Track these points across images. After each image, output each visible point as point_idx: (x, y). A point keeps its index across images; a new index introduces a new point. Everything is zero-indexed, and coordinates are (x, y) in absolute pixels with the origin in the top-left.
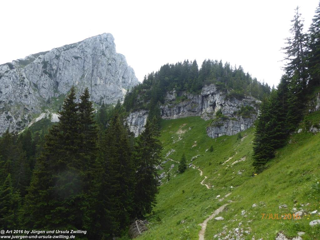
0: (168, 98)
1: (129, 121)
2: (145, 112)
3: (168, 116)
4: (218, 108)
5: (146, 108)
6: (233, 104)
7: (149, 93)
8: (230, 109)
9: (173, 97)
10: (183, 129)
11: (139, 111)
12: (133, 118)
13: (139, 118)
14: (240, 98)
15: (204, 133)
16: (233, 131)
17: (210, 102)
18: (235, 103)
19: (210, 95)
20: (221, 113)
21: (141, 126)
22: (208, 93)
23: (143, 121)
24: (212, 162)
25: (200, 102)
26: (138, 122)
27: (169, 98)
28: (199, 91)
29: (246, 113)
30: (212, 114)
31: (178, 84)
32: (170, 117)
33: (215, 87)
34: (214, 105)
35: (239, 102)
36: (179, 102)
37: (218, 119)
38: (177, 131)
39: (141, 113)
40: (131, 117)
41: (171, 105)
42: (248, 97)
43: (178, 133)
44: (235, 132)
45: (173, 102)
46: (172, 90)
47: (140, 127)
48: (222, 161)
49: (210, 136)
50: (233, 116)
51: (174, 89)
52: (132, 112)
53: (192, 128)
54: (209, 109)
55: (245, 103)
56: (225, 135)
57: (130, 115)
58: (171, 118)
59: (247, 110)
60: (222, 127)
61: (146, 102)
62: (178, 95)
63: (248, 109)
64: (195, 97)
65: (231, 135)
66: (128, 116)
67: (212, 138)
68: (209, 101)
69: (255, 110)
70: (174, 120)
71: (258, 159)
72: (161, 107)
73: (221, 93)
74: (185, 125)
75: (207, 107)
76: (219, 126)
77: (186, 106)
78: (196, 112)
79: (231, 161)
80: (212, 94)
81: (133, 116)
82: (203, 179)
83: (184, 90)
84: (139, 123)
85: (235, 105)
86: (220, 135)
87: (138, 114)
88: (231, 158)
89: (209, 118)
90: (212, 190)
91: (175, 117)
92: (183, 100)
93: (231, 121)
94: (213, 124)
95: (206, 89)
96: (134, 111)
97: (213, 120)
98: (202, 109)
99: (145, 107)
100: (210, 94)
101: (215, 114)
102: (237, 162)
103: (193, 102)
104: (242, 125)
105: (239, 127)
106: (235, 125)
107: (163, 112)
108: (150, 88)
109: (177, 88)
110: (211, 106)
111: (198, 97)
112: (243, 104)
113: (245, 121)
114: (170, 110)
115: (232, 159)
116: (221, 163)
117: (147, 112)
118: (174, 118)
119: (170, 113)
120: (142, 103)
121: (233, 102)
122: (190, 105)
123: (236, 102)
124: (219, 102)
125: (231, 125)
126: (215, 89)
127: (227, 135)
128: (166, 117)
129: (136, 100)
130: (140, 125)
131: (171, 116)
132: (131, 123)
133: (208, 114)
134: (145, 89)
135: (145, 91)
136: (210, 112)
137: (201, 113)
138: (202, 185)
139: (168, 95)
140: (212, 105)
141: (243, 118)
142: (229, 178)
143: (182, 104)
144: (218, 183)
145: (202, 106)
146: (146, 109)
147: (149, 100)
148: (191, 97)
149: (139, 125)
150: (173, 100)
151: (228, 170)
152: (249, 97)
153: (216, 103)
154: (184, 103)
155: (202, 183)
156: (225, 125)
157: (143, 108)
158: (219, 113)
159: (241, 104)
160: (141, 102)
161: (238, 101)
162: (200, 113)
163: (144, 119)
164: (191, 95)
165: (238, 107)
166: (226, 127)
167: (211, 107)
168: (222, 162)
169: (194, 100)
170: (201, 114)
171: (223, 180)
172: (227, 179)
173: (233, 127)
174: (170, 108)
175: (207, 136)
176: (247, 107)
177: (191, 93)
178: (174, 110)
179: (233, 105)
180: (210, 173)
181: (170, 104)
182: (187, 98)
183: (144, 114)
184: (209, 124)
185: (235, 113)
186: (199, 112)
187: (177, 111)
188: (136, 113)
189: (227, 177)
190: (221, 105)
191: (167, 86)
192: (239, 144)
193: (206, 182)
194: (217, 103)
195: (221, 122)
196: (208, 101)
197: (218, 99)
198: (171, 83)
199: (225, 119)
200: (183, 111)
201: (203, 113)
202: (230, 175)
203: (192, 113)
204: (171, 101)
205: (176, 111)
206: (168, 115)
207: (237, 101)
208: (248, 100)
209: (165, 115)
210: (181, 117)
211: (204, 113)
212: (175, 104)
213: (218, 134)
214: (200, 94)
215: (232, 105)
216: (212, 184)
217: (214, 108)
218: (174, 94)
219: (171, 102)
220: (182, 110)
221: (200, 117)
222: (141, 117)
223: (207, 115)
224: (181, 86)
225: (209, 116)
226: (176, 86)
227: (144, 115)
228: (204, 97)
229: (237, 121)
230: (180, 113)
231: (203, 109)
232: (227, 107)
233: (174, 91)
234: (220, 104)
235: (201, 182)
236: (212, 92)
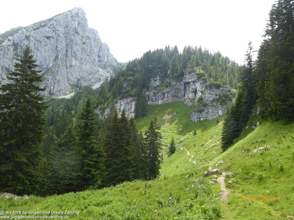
0: (152, 84)
1: (118, 107)
2: (132, 99)
3: (153, 102)
4: (199, 94)
5: (133, 95)
6: (211, 92)
7: (135, 81)
8: (209, 96)
9: (158, 83)
10: (169, 114)
11: (126, 98)
12: (121, 105)
13: (127, 105)
14: (218, 87)
15: (188, 118)
16: (212, 116)
17: (192, 89)
18: (213, 91)
19: (192, 83)
20: (202, 100)
21: (130, 112)
22: (190, 80)
23: (131, 108)
24: (196, 144)
25: (183, 88)
26: (126, 109)
27: (154, 85)
28: (181, 78)
29: (223, 100)
30: (194, 99)
31: (161, 71)
32: (155, 102)
33: (196, 76)
34: (195, 92)
35: (217, 91)
36: (163, 88)
37: (199, 105)
38: (163, 116)
39: (129, 100)
40: (119, 104)
41: (156, 91)
42: (224, 86)
43: (164, 118)
44: (214, 116)
45: (157, 88)
46: (156, 77)
47: (128, 113)
48: (204, 143)
49: (193, 120)
50: (212, 103)
51: (158, 76)
52: (120, 100)
53: (177, 113)
54: (191, 95)
55: (222, 92)
56: (206, 119)
57: (118, 102)
58: (157, 103)
59: (223, 98)
60: (203, 112)
61: (132, 89)
62: (161, 81)
63: (224, 97)
64: (177, 84)
65: (211, 119)
66: (117, 103)
67: (195, 122)
68: (191, 87)
69: (230, 98)
70: (159, 105)
72: (147, 93)
73: (201, 81)
74: (170, 110)
75: (190, 93)
76: (201, 111)
77: (169, 92)
78: (179, 97)
79: (211, 143)
80: (194, 82)
81: (122, 103)
82: (191, 157)
83: (168, 77)
84: (127, 109)
85: (214, 93)
86: (202, 119)
87: (126, 101)
88: (210, 141)
89: (191, 104)
90: (198, 164)
91: (160, 102)
92: (167, 87)
93: (211, 107)
94: (195, 109)
95: (187, 76)
96: (122, 98)
97: (195, 107)
98: (185, 94)
99: (132, 94)
100: (192, 81)
101: (196, 100)
102: (214, 144)
103: (176, 88)
104: (220, 111)
105: (217, 112)
106: (214, 111)
107: (148, 98)
108: (134, 75)
109: (160, 74)
110: (192, 92)
111: (181, 83)
112: (220, 92)
113: (222, 107)
114: (155, 96)
115: (212, 141)
116: (203, 145)
117: (134, 99)
118: (160, 104)
119: (156, 99)
120: (129, 91)
121: (212, 91)
122: (173, 91)
123: (214, 91)
124: (199, 89)
125: (211, 111)
126: (196, 78)
127: (208, 120)
128: (151, 103)
129: (122, 87)
130: (129, 111)
131: (156, 101)
132: (120, 110)
133: (190, 99)
134: (130, 76)
135: (131, 79)
136: (192, 98)
137: (184, 98)
138: (190, 162)
139: (153, 82)
140: (193, 92)
141: (220, 104)
142: (208, 156)
143: (165, 90)
144: (201, 159)
145: (185, 92)
146: (133, 97)
147: (135, 87)
148: (174, 83)
149: (127, 111)
150: (158, 86)
151: (208, 151)
152: (226, 86)
153: (197, 90)
154: (168, 89)
155: (190, 160)
156: (206, 111)
157: (131, 96)
158: (201, 99)
159: (218, 92)
160: (127, 89)
161: (216, 90)
162: (183, 98)
163: (131, 105)
164: (174, 81)
165: (216, 95)
166: (207, 112)
167: (193, 94)
168: (204, 144)
169: (177, 87)
170: (184, 99)
171: (204, 157)
172: (207, 157)
173: (212, 112)
174: (155, 94)
175: (191, 121)
176: (224, 96)
177: (174, 80)
178: (159, 96)
179: (212, 94)
180: (195, 152)
181: (155, 90)
182: (170, 84)
183: (132, 101)
184: (192, 109)
185: (214, 100)
186: (182, 97)
187: (162, 96)
188: (124, 100)
189: (207, 155)
190: (202, 92)
191: (151, 73)
192: (217, 128)
193: (193, 159)
194: (199, 90)
195: (202, 108)
196: (190, 87)
197: (198, 86)
198: (155, 71)
199: (205, 105)
200: (168, 97)
201: (186, 98)
202: (209, 154)
203: (176, 98)
204: (155, 87)
205: (160, 97)
206: (154, 100)
207: (215, 90)
208: (225, 89)
209: (150, 101)
210: (165, 102)
211: (186, 99)
212: (160, 91)
213: (200, 119)
214: (183, 81)
215: (211, 94)
216: (198, 160)
217: (195, 94)
218: (158, 81)
219: (155, 88)
220: (166, 95)
221: (183, 102)
222: (128, 104)
223: (189, 100)
224: (164, 72)
225: (191, 102)
226: (159, 73)
227: (131, 102)
228: (186, 84)
229: (216, 107)
230: (165, 99)
231: (186, 95)
232: (207, 95)
233: (158, 78)
234: (201, 91)
235: (189, 159)
236: (193, 80)
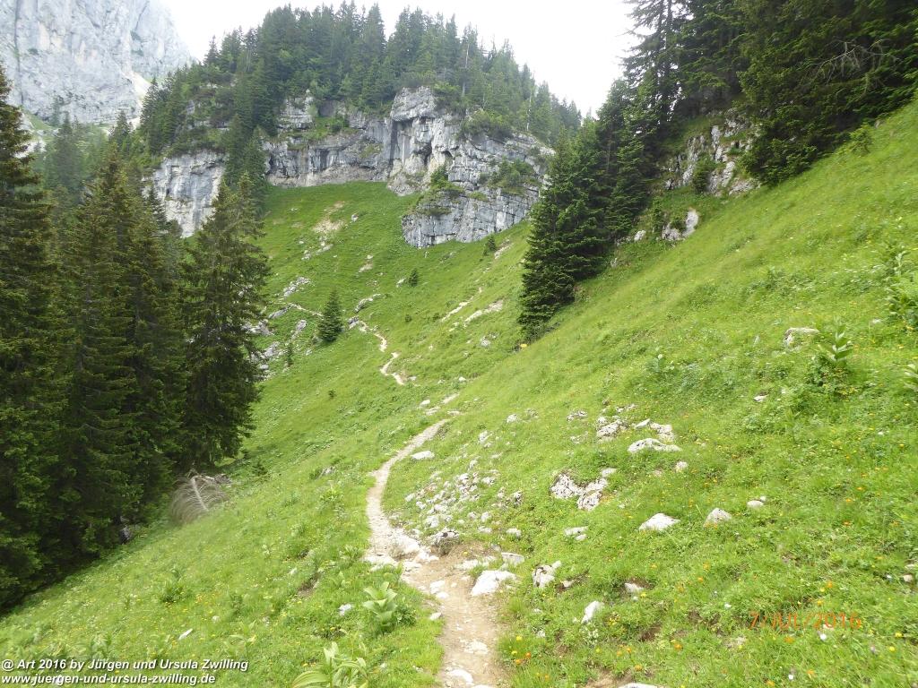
0: (288, 118)
1: (163, 184)
2: (212, 157)
3: (288, 177)
4: (437, 160)
5: (215, 146)
6: (478, 154)
7: (227, 99)
8: (470, 166)
9: (306, 116)
10: (334, 219)
11: (193, 154)
12: (173, 176)
13: (196, 178)
14: (501, 136)
15: (395, 233)
16: (474, 230)
17: (416, 142)
18: (485, 150)
19: (418, 122)
20: (446, 177)
21: (203, 203)
22: (412, 114)
23: (208, 189)
24: (412, 314)
25: (386, 139)
26: (190, 190)
27: (293, 121)
28: (383, 107)
29: (512, 180)
30: (419, 177)
31: (321, 78)
32: (294, 180)
33: (432, 98)
34: (426, 153)
35: (494, 149)
36: (324, 134)
37: (435, 192)
38: (314, 223)
39: (201, 163)
40: (166, 172)
41: (298, 141)
42: (520, 136)
43: (318, 229)
44: (480, 232)
45: (304, 133)
46: (302, 93)
47: (199, 207)
48: (440, 311)
49: (412, 242)
50: (478, 188)
51: (308, 91)
52: (171, 156)
53: (361, 216)
54: (410, 164)
55: (511, 154)
56: (454, 240)
57: (163, 166)
58: (298, 182)
59: (515, 173)
60: (445, 217)
61: (216, 125)
62: (319, 112)
63: (518, 170)
64: (371, 124)
65: (469, 240)
66: (158, 168)
67: (416, 247)
68: (413, 139)
69: (536, 175)
70: (305, 189)
71: (533, 305)
72: (268, 146)
73: (448, 117)
74: (341, 206)
75: (407, 156)
76: (437, 214)
77: (343, 148)
78: (373, 168)
79: (465, 312)
80: (424, 119)
81: (175, 169)
82: (388, 360)
83: (340, 98)
84: (194, 192)
85: (485, 157)
86: (439, 240)
87: (192, 164)
88: (464, 304)
89: (410, 191)
90: (410, 387)
91: (310, 180)
92: (336, 130)
93: (471, 201)
94: (421, 207)
95: (405, 100)
96: (179, 152)
97: (422, 197)
98: (391, 160)
99: (214, 142)
100: (417, 117)
101: (427, 179)
102: (479, 313)
103: (366, 139)
104: (499, 215)
105: (491, 218)
106: (482, 214)
107: (271, 163)
108: (228, 80)
109: (318, 88)
110: (417, 153)
111: (381, 123)
112: (506, 154)
113: (508, 203)
114: (295, 157)
115: (469, 305)
116: (437, 317)
117: (221, 161)
118: (308, 184)
119: (296, 169)
120: (203, 130)
121: (480, 148)
122: (355, 148)
123: (488, 148)
124: (440, 145)
125: (470, 213)
126: (432, 105)
127: (459, 242)
128: (282, 180)
129: (183, 117)
130: (199, 199)
131: (297, 177)
132: (168, 192)
133: (408, 176)
134: (212, 82)
135: (214, 90)
136: (414, 172)
137: (389, 172)
138: (383, 376)
139: (290, 110)
140: (420, 152)
141: (503, 194)
142: (455, 356)
143: (331, 142)
144: (427, 369)
145: (392, 154)
146: (217, 151)
147: (227, 120)
148: (359, 121)
149: (194, 198)
150: (306, 127)
151: (456, 336)
152: (525, 136)
153: (433, 145)
154: (339, 140)
155: (383, 371)
156: (455, 213)
157: (208, 146)
158: (441, 176)
159: (500, 153)
160: (199, 124)
161: (494, 145)
162: (386, 173)
163: (211, 181)
164: (360, 114)
165: (493, 164)
166: (458, 217)
167: (419, 158)
168: (440, 315)
169: (370, 133)
170: (388, 177)
171: (440, 360)
172: (451, 358)
173: (476, 218)
174: (294, 152)
175: (404, 243)
176: (517, 166)
177: (361, 109)
178: (307, 160)
179: (479, 156)
180: (406, 343)
181: (295, 138)
182: (347, 124)
183: (212, 166)
184: (411, 207)
185: (483, 180)
186: (383, 170)
187: (318, 162)
188: (184, 161)
189: (451, 354)
190: (447, 153)
191: (285, 80)
192: (489, 265)
193: (396, 367)
194: (437, 147)
195: (443, 203)
196: (410, 138)
197: (438, 133)
198: (298, 72)
199: (454, 194)
200: (336, 165)
201: (393, 173)
202: (461, 346)
203: (362, 172)
204: (297, 130)
205: (312, 162)
206: (290, 172)
207: (490, 145)
208: (521, 145)
209: (278, 173)
210: (327, 181)
211: (396, 175)
212: (311, 141)
213: (433, 237)
214: (388, 116)
215: (475, 157)
216: (412, 372)
217: (425, 162)
218: (307, 108)
219: (297, 132)
220: (331, 159)
221: (385, 184)
222: (200, 174)
223: (404, 179)
224: (330, 83)
225: (410, 184)
226: (314, 83)
227: (210, 168)
228: (399, 127)
229: (487, 201)
230: (327, 170)
231: (394, 162)
232: (463, 161)
233: (309, 99)
234: (443, 149)
235: (382, 367)
236: (422, 111)
